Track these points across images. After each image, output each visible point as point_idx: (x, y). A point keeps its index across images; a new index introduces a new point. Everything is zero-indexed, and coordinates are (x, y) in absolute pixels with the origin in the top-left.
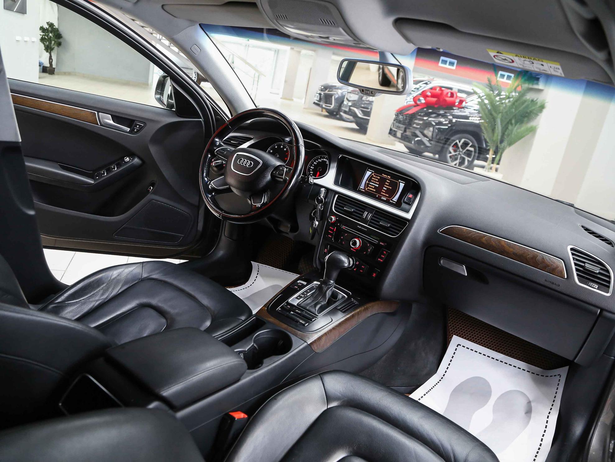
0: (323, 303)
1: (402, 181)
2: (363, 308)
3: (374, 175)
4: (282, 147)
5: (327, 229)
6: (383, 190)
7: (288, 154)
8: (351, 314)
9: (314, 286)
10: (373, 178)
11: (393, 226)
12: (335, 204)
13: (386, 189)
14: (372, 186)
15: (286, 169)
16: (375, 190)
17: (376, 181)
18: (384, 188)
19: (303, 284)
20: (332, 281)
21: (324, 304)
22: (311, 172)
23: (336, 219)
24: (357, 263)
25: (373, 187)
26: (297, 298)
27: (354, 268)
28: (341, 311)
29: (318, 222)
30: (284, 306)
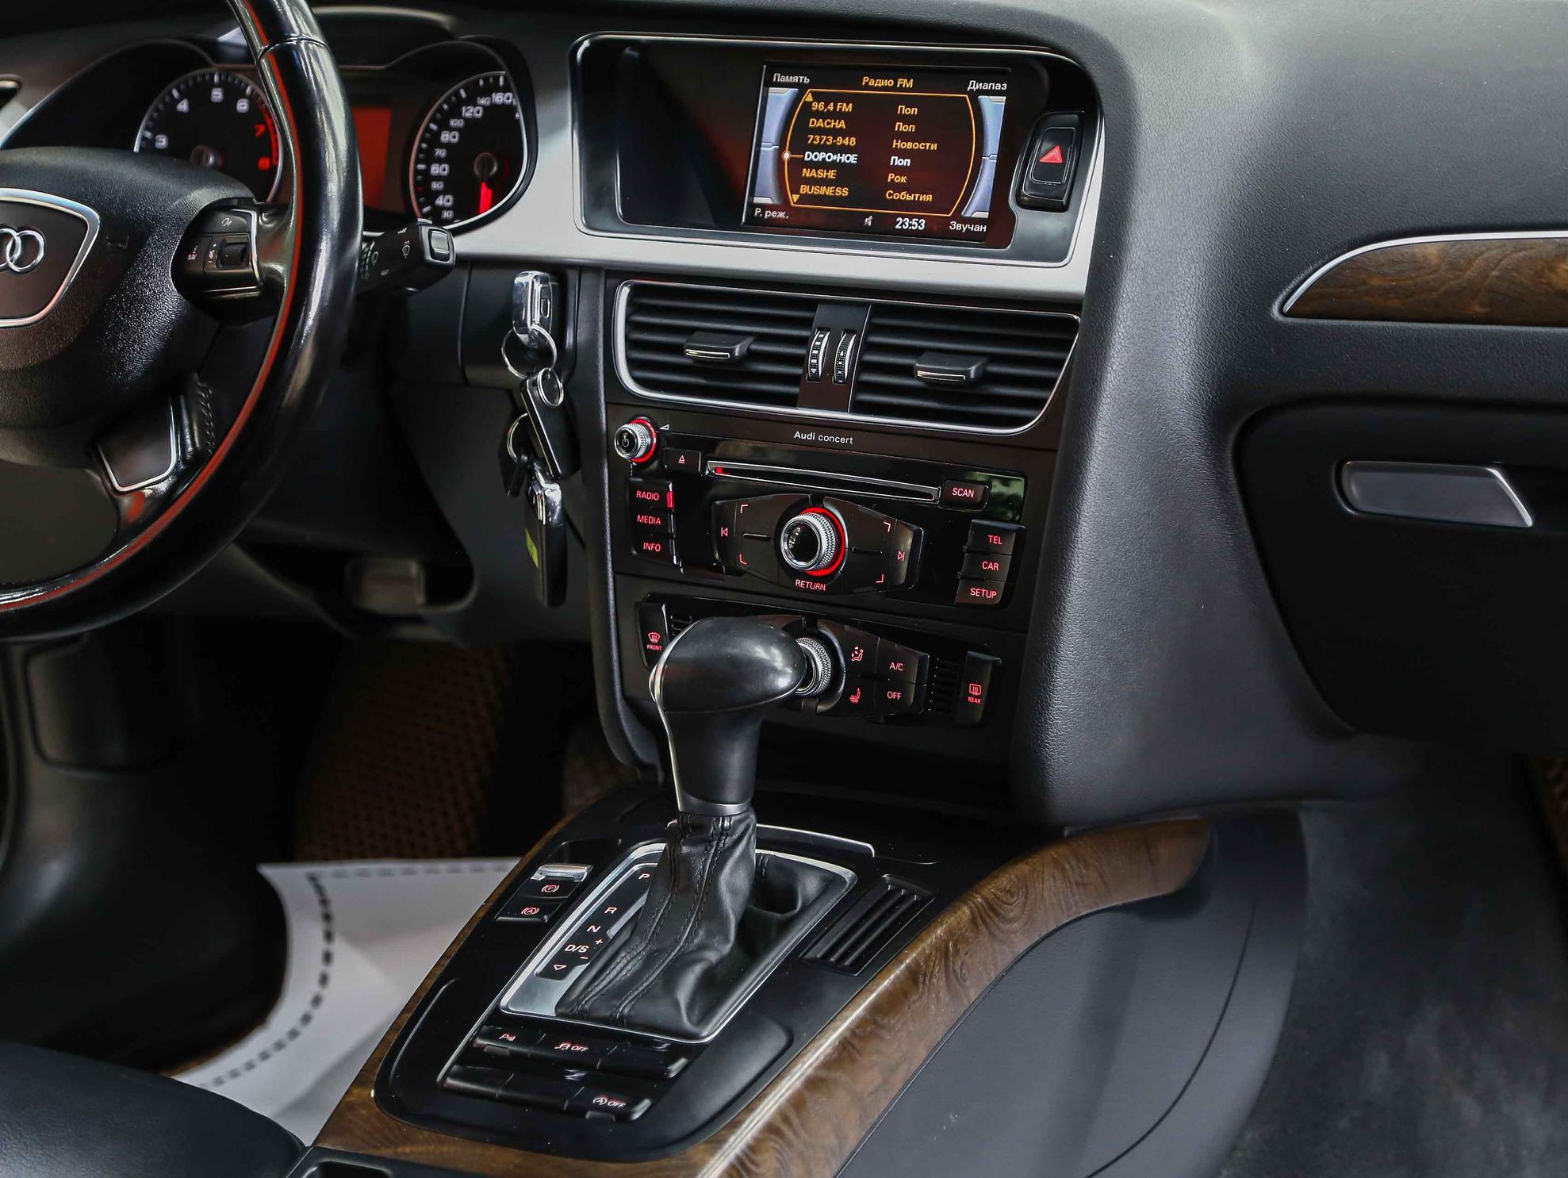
0: (712, 956)
1: (987, 86)
2: (966, 910)
3: (817, 97)
4: (217, 95)
5: (626, 508)
6: (891, 176)
7: (267, 132)
8: (899, 971)
9: (636, 875)
10: (815, 123)
11: (994, 369)
12: (631, 344)
13: (907, 162)
14: (822, 174)
15: (254, 215)
16: (845, 192)
17: (836, 133)
18: (897, 161)
19: (565, 883)
20: (732, 809)
21: (722, 961)
22: (440, 201)
23: (660, 435)
24: (858, 655)
25: (831, 174)
26: (548, 973)
27: (849, 691)
28: (838, 967)
29: (556, 486)
30: (480, 1041)
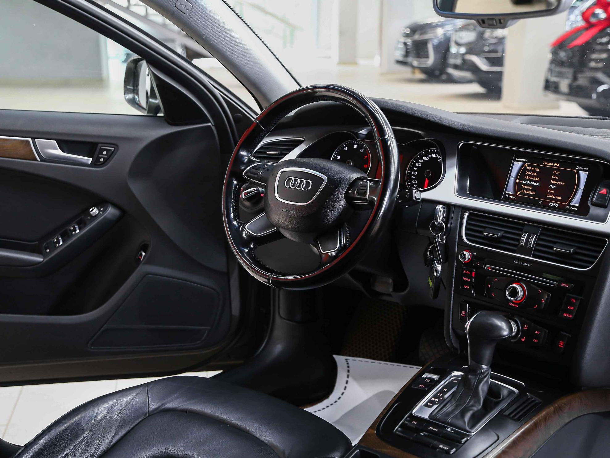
0: (475, 409)
1: (582, 169)
2: (552, 408)
3: (529, 166)
4: (355, 147)
5: (460, 274)
6: (549, 190)
7: (368, 158)
8: (531, 423)
9: (453, 380)
10: (527, 173)
11: (579, 251)
12: (467, 229)
13: (555, 187)
14: (528, 187)
15: (369, 182)
16: (534, 193)
17: (533, 176)
18: (551, 186)
19: (432, 380)
20: (484, 367)
21: (478, 411)
22: (413, 182)
23: (473, 256)
24: (526, 327)
25: (531, 188)
26: (426, 405)
27: (521, 337)
28: (512, 418)
29: (440, 266)
30: (406, 422)
